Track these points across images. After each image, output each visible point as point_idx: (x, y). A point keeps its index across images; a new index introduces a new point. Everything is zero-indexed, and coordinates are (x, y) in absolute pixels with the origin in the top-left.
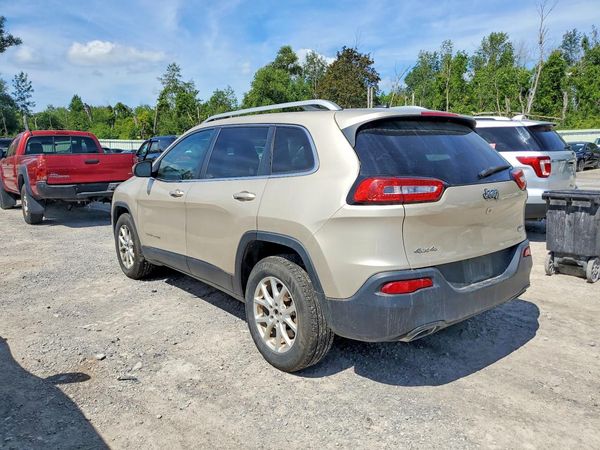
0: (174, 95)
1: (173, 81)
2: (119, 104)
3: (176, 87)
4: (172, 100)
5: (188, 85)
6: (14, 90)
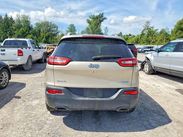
0: (147, 31)
1: (147, 26)
2: (130, 34)
3: (148, 28)
4: (146, 32)
5: (152, 28)
6: (104, 31)
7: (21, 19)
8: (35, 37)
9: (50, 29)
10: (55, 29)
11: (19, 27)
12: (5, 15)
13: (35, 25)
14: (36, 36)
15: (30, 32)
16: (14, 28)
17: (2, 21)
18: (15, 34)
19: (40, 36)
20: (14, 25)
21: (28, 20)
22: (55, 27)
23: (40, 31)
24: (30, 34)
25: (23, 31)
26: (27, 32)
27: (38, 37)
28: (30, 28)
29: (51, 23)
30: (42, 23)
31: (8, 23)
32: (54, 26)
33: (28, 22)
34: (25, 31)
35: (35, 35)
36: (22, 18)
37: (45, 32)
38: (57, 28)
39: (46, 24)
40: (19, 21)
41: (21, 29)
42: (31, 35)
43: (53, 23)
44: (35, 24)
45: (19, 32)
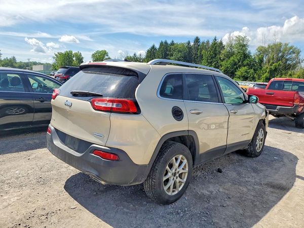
7: (234, 43)
8: (252, 71)
9: (282, 56)
10: (294, 55)
11: (229, 55)
12: (214, 39)
13: (257, 51)
14: (254, 70)
15: (245, 62)
16: (222, 57)
17: (209, 48)
18: (221, 65)
19: (261, 69)
20: (223, 52)
21: (245, 43)
22: (294, 53)
23: (261, 61)
24: (245, 66)
25: (234, 61)
26: (240, 63)
27: (257, 70)
28: (246, 56)
29: (286, 45)
30: (269, 46)
31: (215, 50)
32: (291, 50)
33: (244, 46)
34: (236, 60)
35: (252, 67)
36: (236, 40)
37: (271, 62)
38: (298, 53)
39: (277, 48)
40: (231, 46)
41: (232, 58)
42: (246, 68)
43: (290, 45)
44: (257, 49)
45: (229, 62)
